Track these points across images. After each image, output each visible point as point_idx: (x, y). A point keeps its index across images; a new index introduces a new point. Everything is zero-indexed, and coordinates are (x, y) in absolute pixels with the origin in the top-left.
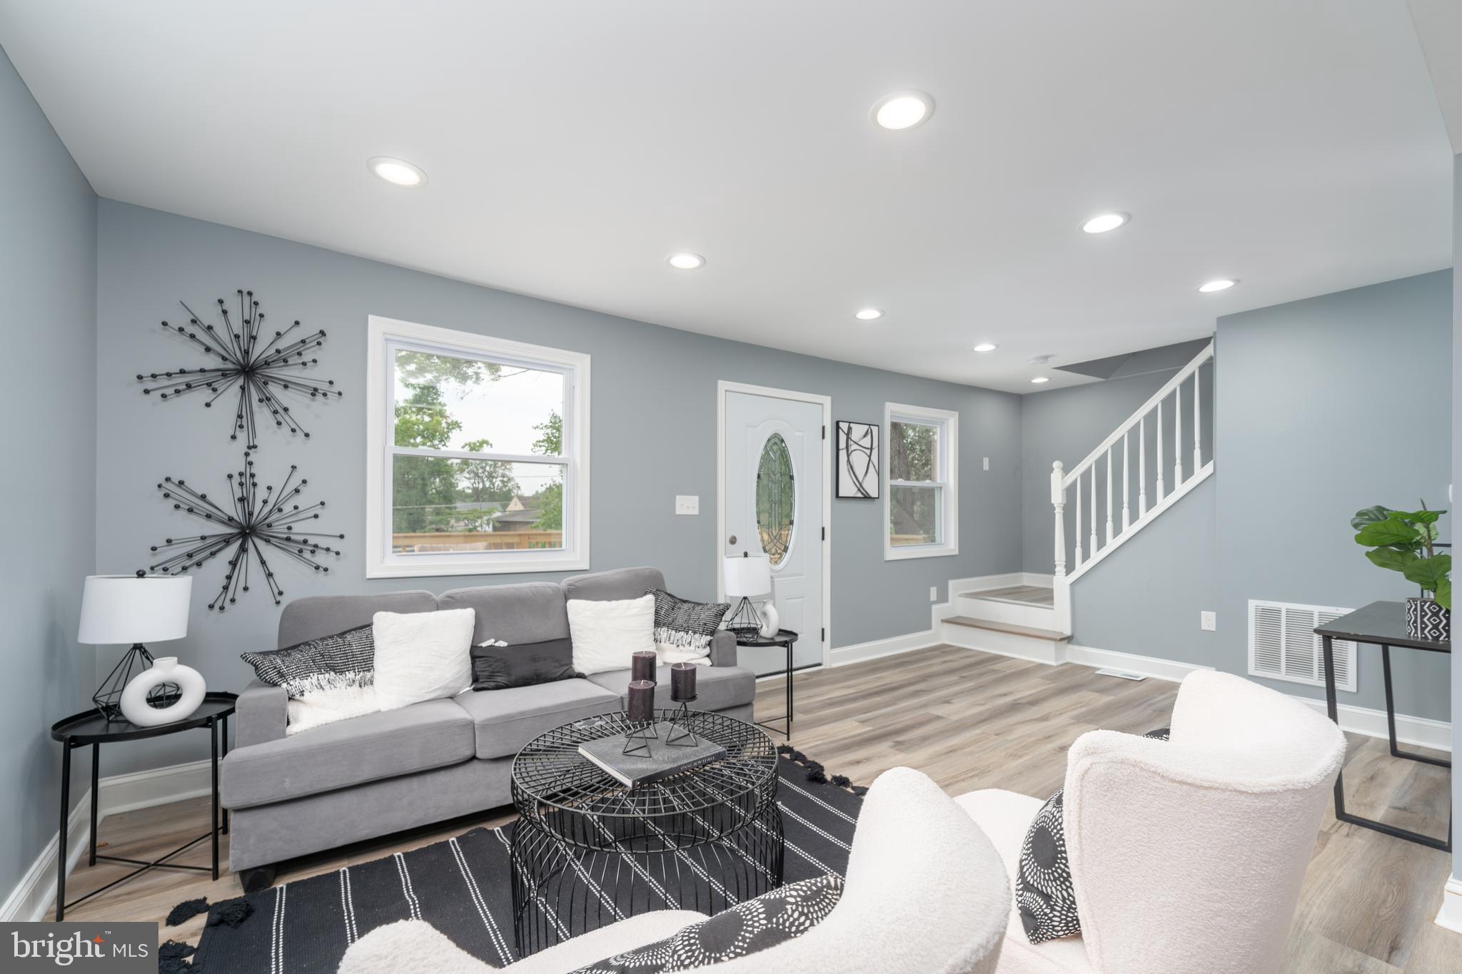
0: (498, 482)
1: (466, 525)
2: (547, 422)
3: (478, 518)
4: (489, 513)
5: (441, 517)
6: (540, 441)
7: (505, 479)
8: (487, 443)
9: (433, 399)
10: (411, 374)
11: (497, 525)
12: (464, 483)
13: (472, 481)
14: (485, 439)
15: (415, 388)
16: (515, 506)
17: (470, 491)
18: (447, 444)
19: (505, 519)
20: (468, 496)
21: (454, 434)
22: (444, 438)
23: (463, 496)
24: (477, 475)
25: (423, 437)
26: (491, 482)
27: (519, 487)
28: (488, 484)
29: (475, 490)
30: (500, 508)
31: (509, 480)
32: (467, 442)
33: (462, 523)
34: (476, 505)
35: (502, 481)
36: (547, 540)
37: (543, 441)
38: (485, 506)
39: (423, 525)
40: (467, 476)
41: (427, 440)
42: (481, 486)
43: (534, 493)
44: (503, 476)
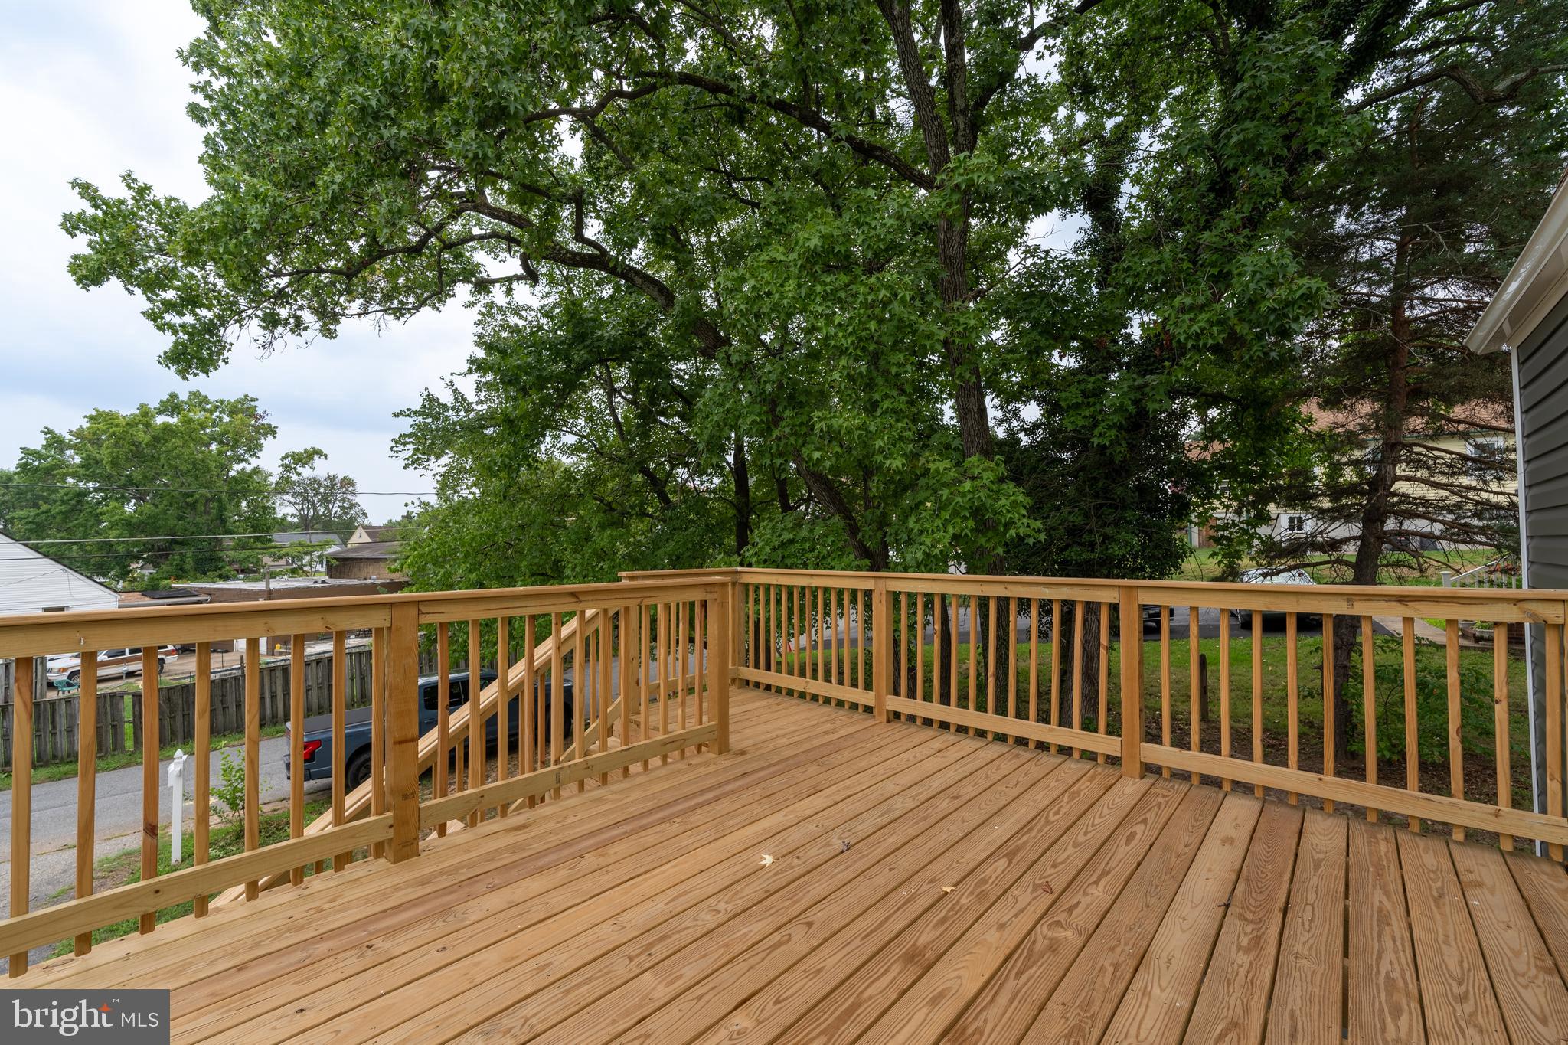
0: (336, 508)
1: (288, 563)
2: (417, 405)
3: (306, 554)
4: (322, 547)
5: (247, 553)
6: (405, 435)
7: (346, 505)
8: (319, 452)
9: (211, 354)
10: (169, 306)
11: (334, 562)
12: (286, 508)
13: (299, 507)
14: (317, 447)
15: (175, 333)
16: (359, 537)
17: (296, 520)
18: (259, 454)
19: (345, 555)
20: (292, 526)
21: (268, 443)
22: (254, 448)
23: (283, 525)
24: (305, 499)
25: (221, 443)
26: (326, 508)
27: (365, 515)
28: (321, 511)
29: (304, 518)
30: (338, 541)
31: (352, 506)
32: (289, 450)
33: (282, 562)
34: (304, 538)
35: (343, 508)
36: (499, 615)
37: (410, 436)
38: (317, 538)
39: (220, 565)
40: (292, 500)
41: (225, 448)
42: (311, 513)
43: (386, 522)
44: (343, 500)
